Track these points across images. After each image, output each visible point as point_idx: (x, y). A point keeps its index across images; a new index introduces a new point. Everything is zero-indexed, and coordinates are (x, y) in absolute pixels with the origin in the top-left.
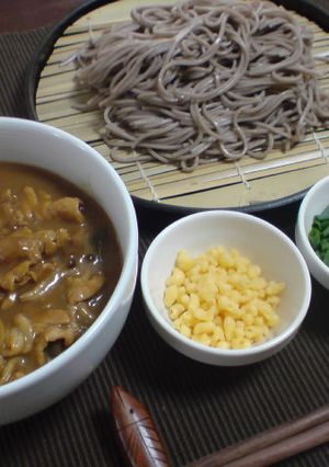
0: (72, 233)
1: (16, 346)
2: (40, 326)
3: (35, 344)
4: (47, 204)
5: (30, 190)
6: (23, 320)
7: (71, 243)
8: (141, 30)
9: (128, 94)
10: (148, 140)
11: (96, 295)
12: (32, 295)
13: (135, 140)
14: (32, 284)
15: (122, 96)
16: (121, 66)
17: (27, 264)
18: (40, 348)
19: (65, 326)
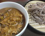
0: (20, 19)
1: (9, 32)
2: (12, 30)
3: (11, 32)
4: (18, 15)
5: (17, 12)
6: (11, 28)
7: (20, 20)
8: (37, 5)
9: (35, 13)
10: (37, 20)
11: (21, 28)
12: (13, 25)
13: (35, 19)
14: (13, 24)
15: (34, 13)
16: (35, 10)
17: (14, 21)
18: (12, 33)
19: (15, 31)
